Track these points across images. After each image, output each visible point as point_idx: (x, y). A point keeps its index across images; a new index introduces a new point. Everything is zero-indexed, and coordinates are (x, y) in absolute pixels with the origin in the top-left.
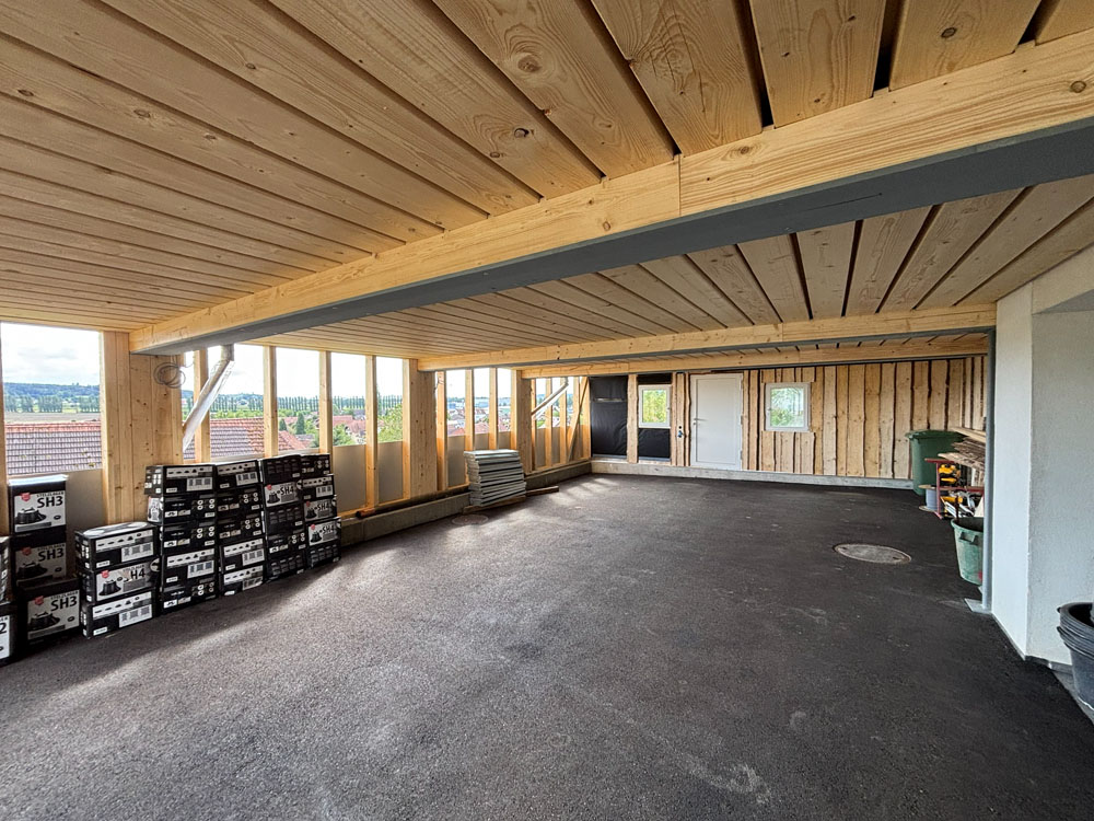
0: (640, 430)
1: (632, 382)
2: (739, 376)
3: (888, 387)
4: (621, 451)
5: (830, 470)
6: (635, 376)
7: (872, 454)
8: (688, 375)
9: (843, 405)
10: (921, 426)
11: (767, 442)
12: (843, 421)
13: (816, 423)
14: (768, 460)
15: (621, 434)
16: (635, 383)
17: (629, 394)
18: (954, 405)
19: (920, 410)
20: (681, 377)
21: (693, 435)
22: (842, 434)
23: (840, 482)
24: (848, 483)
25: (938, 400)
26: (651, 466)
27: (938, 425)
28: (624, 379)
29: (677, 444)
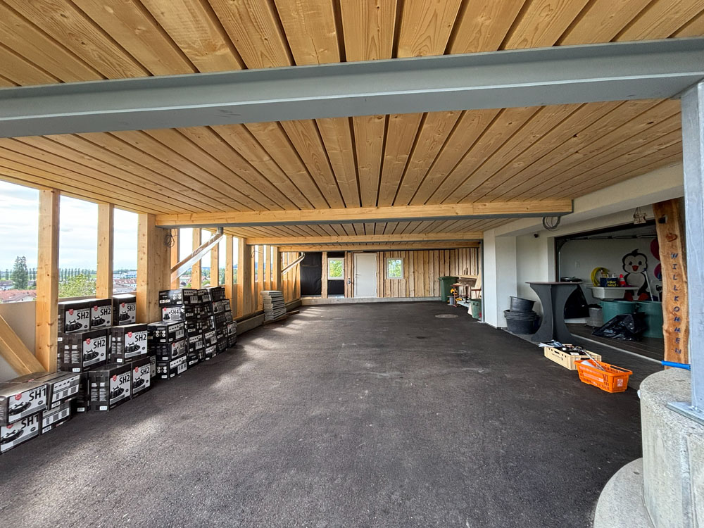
0: (329, 281)
1: (324, 257)
2: (375, 254)
3: (431, 260)
4: (318, 292)
5: (412, 295)
6: (326, 253)
7: (427, 287)
8: (352, 253)
9: (416, 267)
10: (442, 275)
11: (388, 284)
12: (416, 273)
13: (407, 275)
14: (388, 292)
15: (318, 283)
16: (326, 256)
17: (323, 262)
18: (452, 267)
19: (442, 270)
20: (349, 254)
21: (355, 282)
22: (416, 280)
23: (416, 300)
24: (419, 300)
25: (447, 265)
26: (335, 299)
27: (447, 275)
28: (320, 254)
29: (347, 287)
